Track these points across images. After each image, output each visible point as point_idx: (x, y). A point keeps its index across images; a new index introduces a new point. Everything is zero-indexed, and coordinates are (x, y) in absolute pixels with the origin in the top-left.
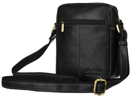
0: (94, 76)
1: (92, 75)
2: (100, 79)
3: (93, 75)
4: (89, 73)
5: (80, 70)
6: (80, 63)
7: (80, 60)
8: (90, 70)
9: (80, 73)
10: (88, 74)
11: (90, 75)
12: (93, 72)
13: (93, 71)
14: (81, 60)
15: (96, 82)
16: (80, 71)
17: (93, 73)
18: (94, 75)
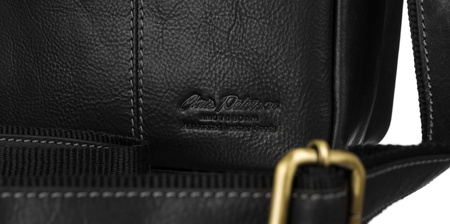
0: (232, 133)
1: (220, 126)
2: (316, 149)
3: (227, 126)
4: (203, 115)
5: (138, 96)
6: (137, 48)
7: (136, 28)
8: (205, 97)
9: (138, 114)
10: (191, 122)
11: (210, 125)
12: (229, 105)
13: (229, 99)
14: (148, 25)
15: (284, 172)
16: (138, 104)
17: (228, 116)
18: (238, 126)
